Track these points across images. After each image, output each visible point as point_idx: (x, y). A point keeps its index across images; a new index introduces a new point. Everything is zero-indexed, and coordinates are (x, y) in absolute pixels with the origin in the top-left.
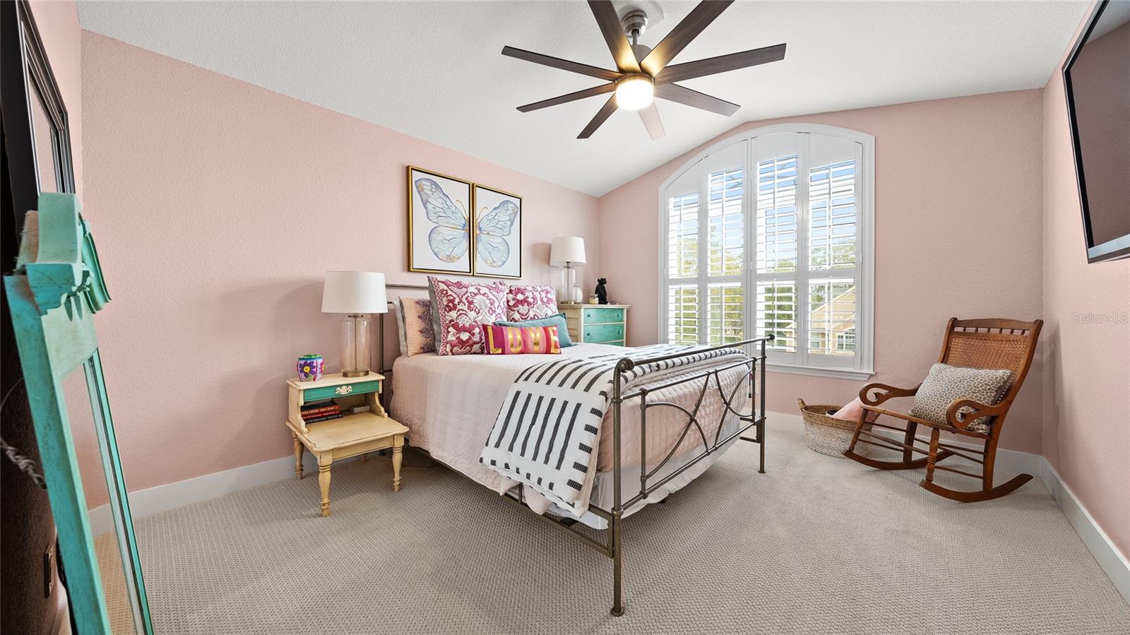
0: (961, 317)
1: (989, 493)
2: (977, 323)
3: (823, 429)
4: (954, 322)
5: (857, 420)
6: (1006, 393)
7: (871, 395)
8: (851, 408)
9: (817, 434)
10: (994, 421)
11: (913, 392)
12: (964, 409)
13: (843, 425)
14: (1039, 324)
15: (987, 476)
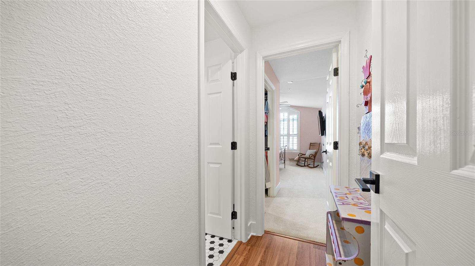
0: (312, 143)
1: (314, 167)
2: (313, 143)
3: (293, 162)
4: (311, 143)
5: (298, 159)
6: (316, 153)
7: (300, 155)
8: (297, 158)
9: (292, 163)
10: (315, 157)
11: (305, 154)
12: (311, 155)
13: (296, 161)
14: (320, 143)
15: (314, 165)
